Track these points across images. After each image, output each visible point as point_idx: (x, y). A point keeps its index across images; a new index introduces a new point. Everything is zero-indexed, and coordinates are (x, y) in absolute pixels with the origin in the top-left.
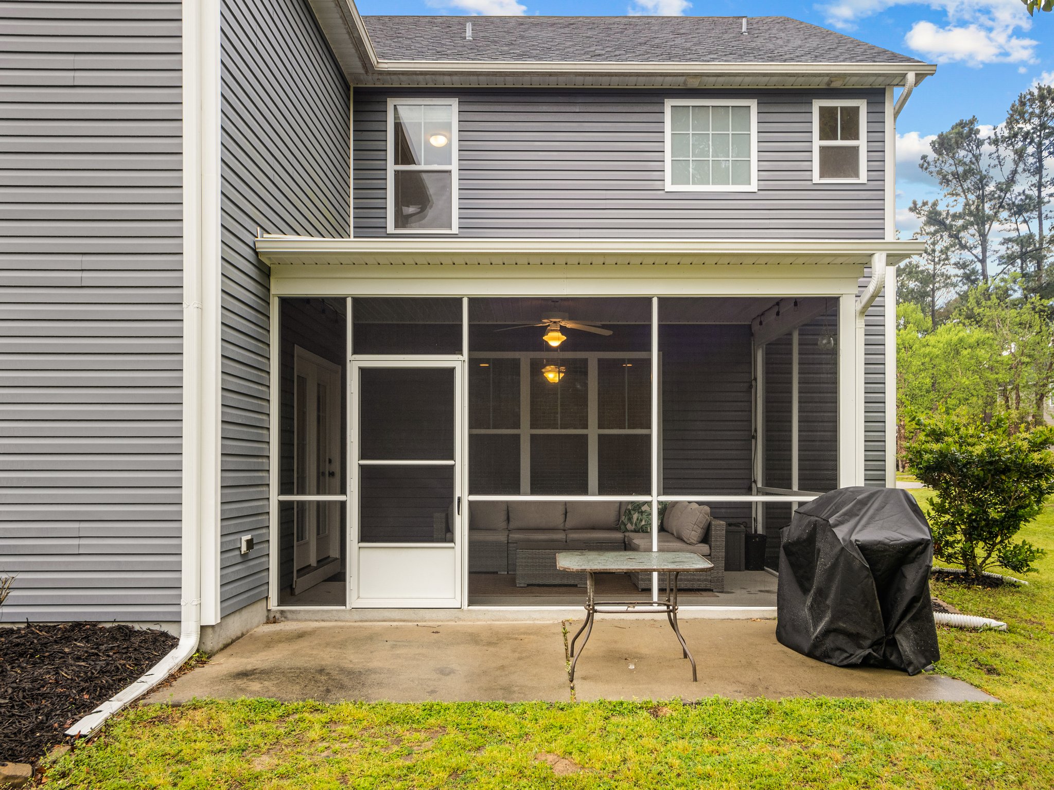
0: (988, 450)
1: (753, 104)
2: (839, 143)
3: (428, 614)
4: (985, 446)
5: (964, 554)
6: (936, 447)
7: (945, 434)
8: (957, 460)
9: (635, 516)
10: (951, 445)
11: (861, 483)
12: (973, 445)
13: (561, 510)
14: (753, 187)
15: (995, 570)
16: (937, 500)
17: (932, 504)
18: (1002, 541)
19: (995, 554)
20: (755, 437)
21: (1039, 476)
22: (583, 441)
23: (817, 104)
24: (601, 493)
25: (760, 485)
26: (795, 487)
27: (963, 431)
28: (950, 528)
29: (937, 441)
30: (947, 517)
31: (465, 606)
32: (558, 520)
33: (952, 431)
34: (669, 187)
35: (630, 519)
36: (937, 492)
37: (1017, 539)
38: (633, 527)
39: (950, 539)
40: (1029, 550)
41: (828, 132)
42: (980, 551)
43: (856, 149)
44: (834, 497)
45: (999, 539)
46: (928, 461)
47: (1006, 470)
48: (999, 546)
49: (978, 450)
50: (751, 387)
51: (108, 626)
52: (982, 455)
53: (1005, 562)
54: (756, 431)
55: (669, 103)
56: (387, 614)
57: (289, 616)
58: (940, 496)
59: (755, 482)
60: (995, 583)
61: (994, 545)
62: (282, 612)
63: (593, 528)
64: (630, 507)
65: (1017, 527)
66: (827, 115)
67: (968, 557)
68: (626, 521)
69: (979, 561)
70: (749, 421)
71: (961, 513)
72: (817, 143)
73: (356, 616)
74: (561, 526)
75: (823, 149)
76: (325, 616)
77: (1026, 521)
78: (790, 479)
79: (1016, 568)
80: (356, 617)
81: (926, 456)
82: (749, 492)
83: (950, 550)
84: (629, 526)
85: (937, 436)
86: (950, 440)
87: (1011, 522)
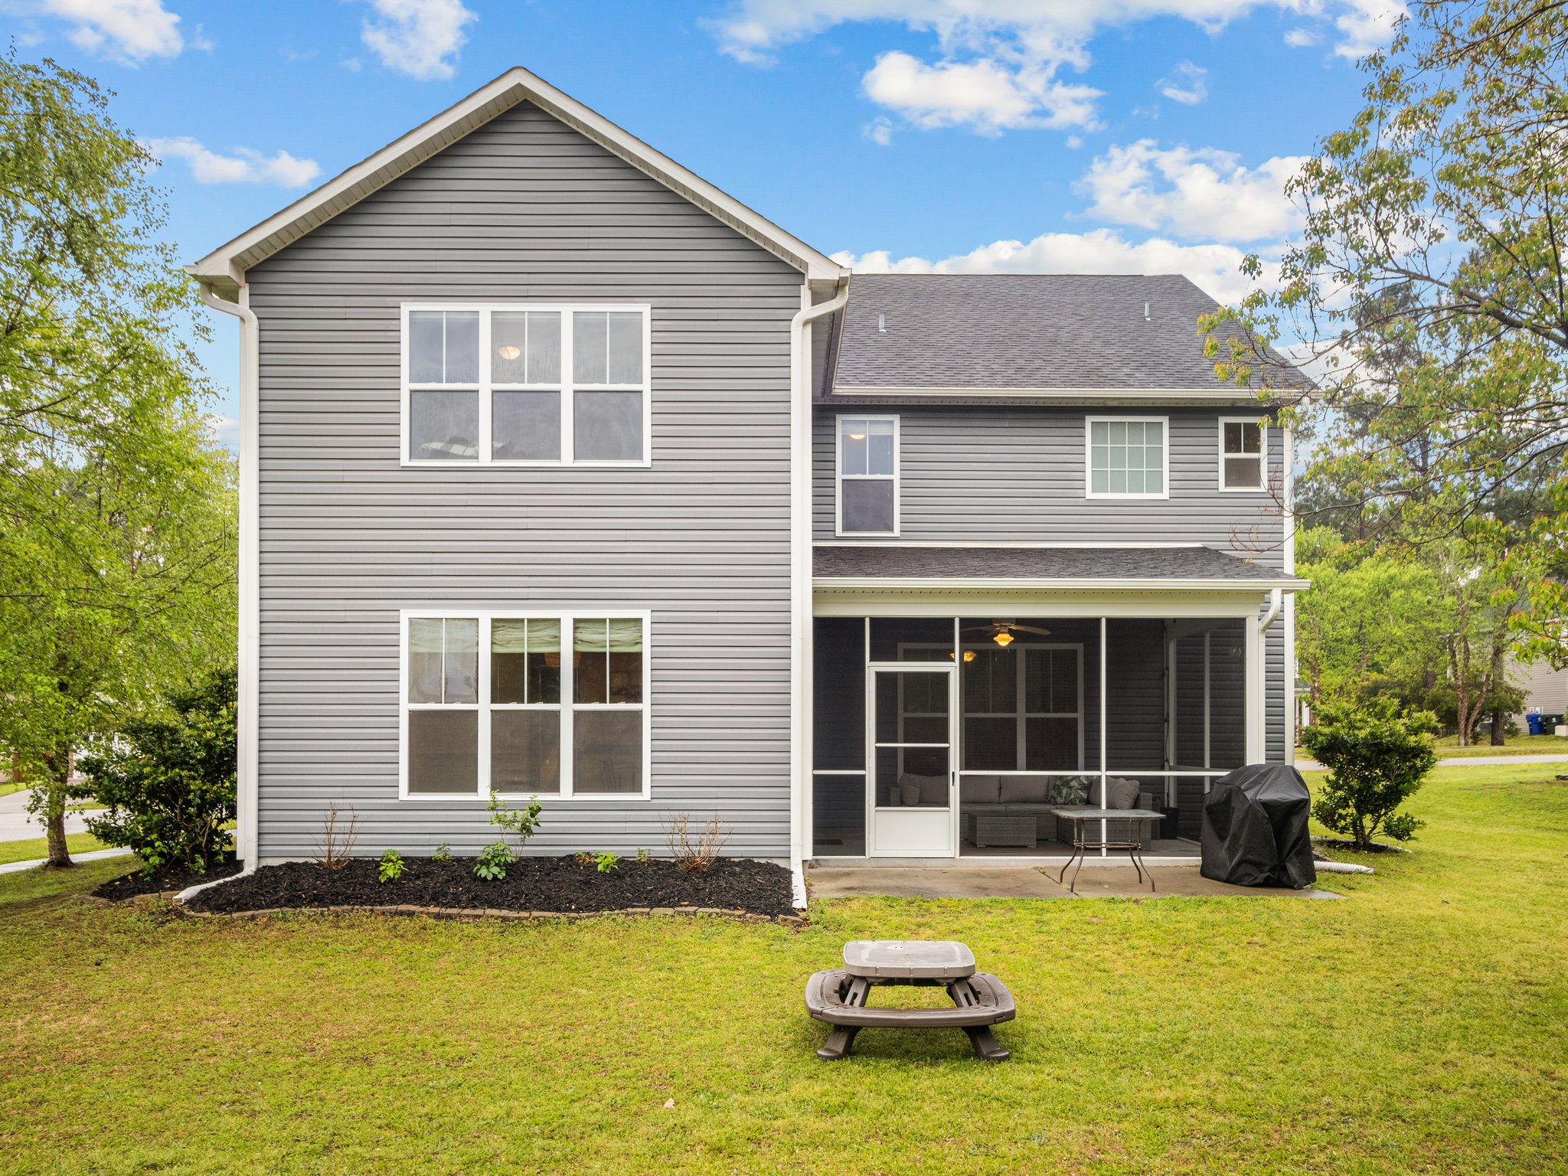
0: (1372, 734)
1: (1165, 420)
2: (1242, 455)
3: (929, 863)
4: (1369, 730)
5: (1354, 824)
6: (1327, 730)
7: (1336, 719)
8: (1346, 742)
9: (1065, 791)
10: (1341, 730)
11: (1263, 762)
12: (1360, 729)
13: (996, 784)
14: (1165, 495)
15: (1380, 839)
16: (1332, 778)
17: (1328, 781)
18: (1386, 813)
19: (1381, 825)
20: (1167, 721)
21: (1416, 756)
22: (1012, 722)
23: (1223, 421)
24: (1028, 768)
25: (1172, 764)
26: (1207, 765)
27: (1352, 716)
28: (1344, 803)
29: (1330, 724)
30: (1340, 793)
31: (958, 857)
32: (994, 794)
33: (1342, 717)
34: (1090, 495)
35: (1060, 794)
36: (1332, 771)
37: (1400, 811)
38: (1062, 801)
39: (1344, 813)
40: (1411, 821)
41: (1232, 445)
42: (1367, 821)
43: (1257, 461)
44: (1241, 773)
45: (1383, 811)
46: (1322, 742)
47: (1388, 751)
48: (1383, 818)
49: (1362, 734)
50: (1163, 675)
51: (737, 860)
52: (1365, 739)
53: (1389, 830)
54: (1168, 715)
55: (1089, 420)
56: (898, 862)
57: (822, 863)
58: (1335, 774)
59: (1168, 761)
60: (1379, 849)
61: (1379, 816)
62: (817, 860)
63: (1025, 802)
64: (1058, 783)
65: (1399, 800)
66: (1232, 431)
67: (1357, 827)
68: (1055, 795)
69: (1367, 831)
70: (1162, 705)
71: (1351, 788)
72: (1223, 456)
73: (874, 863)
74: (996, 800)
75: (1228, 461)
76: (850, 864)
77: (1407, 795)
78: (1202, 758)
79: (1399, 837)
80: (874, 865)
81: (1320, 738)
82: (1162, 768)
83: (1343, 823)
84: (1059, 800)
85: (1330, 720)
86: (1339, 725)
87: (1393, 796)
